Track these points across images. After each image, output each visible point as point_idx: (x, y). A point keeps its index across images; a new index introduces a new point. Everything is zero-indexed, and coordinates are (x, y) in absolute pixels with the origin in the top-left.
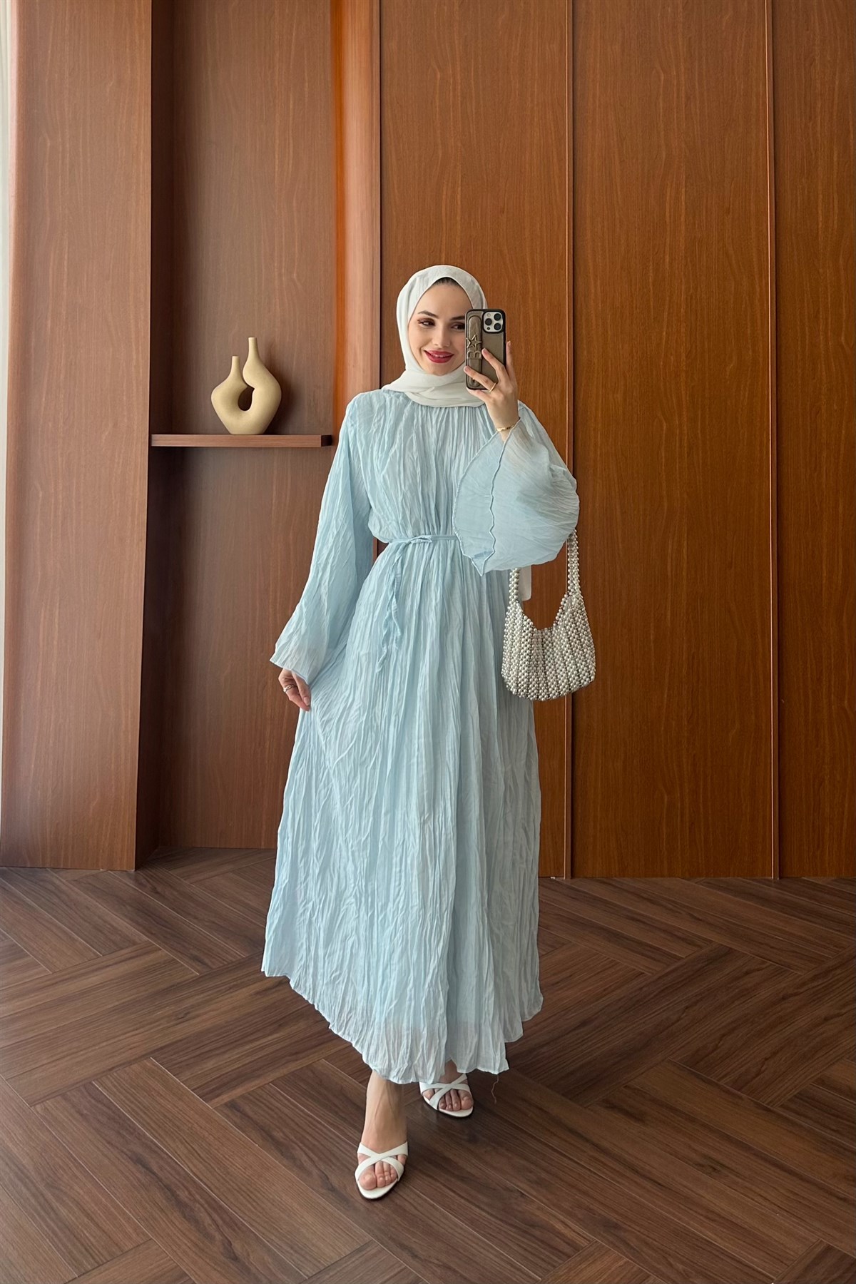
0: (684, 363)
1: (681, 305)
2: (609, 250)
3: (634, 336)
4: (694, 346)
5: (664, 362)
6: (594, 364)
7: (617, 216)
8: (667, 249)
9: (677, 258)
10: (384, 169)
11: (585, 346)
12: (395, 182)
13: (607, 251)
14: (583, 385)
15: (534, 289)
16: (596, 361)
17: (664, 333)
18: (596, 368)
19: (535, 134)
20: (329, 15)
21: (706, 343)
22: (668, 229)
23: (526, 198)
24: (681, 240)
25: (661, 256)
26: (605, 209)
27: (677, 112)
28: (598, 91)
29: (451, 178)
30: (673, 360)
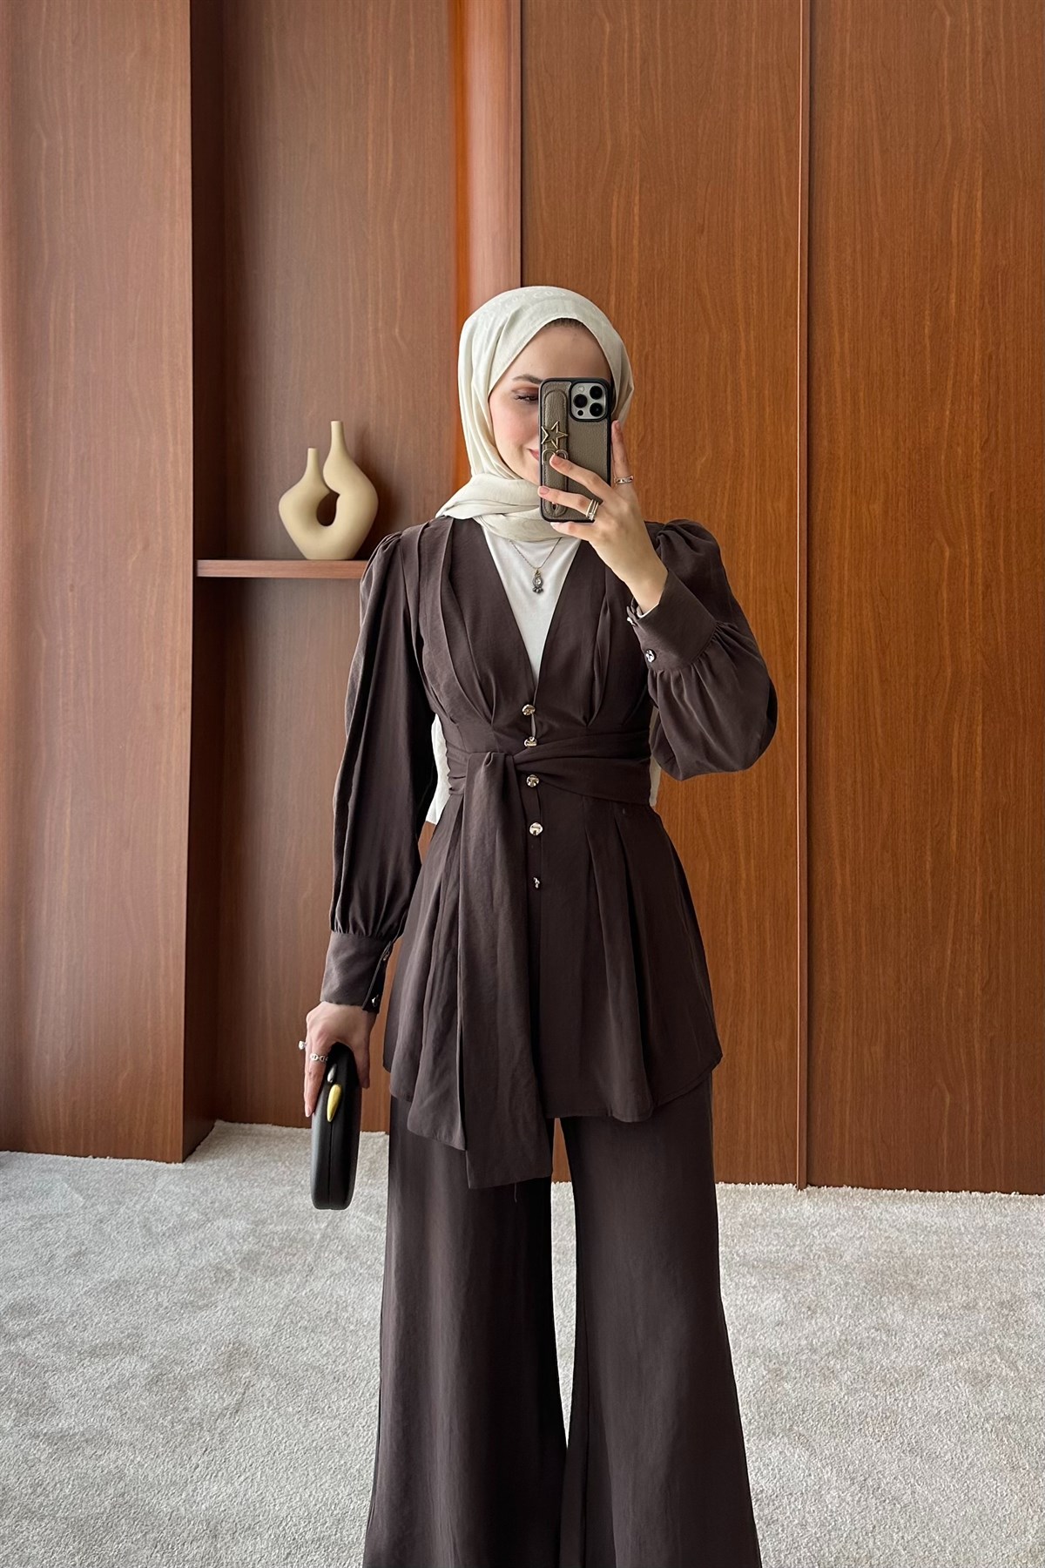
0: (978, 458)
1: (973, 369)
2: (863, 288)
3: (901, 417)
4: (993, 433)
5: (946, 456)
6: (839, 458)
7: (876, 234)
8: (954, 283)
9: (968, 297)
11: (825, 433)
12: (543, 190)
13: (860, 288)
14: (822, 489)
15: (747, 347)
16: (842, 454)
17: (948, 413)
18: (841, 465)
19: (752, 112)
21: (1013, 428)
22: (955, 254)
23: (736, 209)
24: (975, 270)
25: (944, 294)
26: (858, 224)
27: (971, 75)
28: (848, 45)
29: (624, 182)
30: (961, 452)
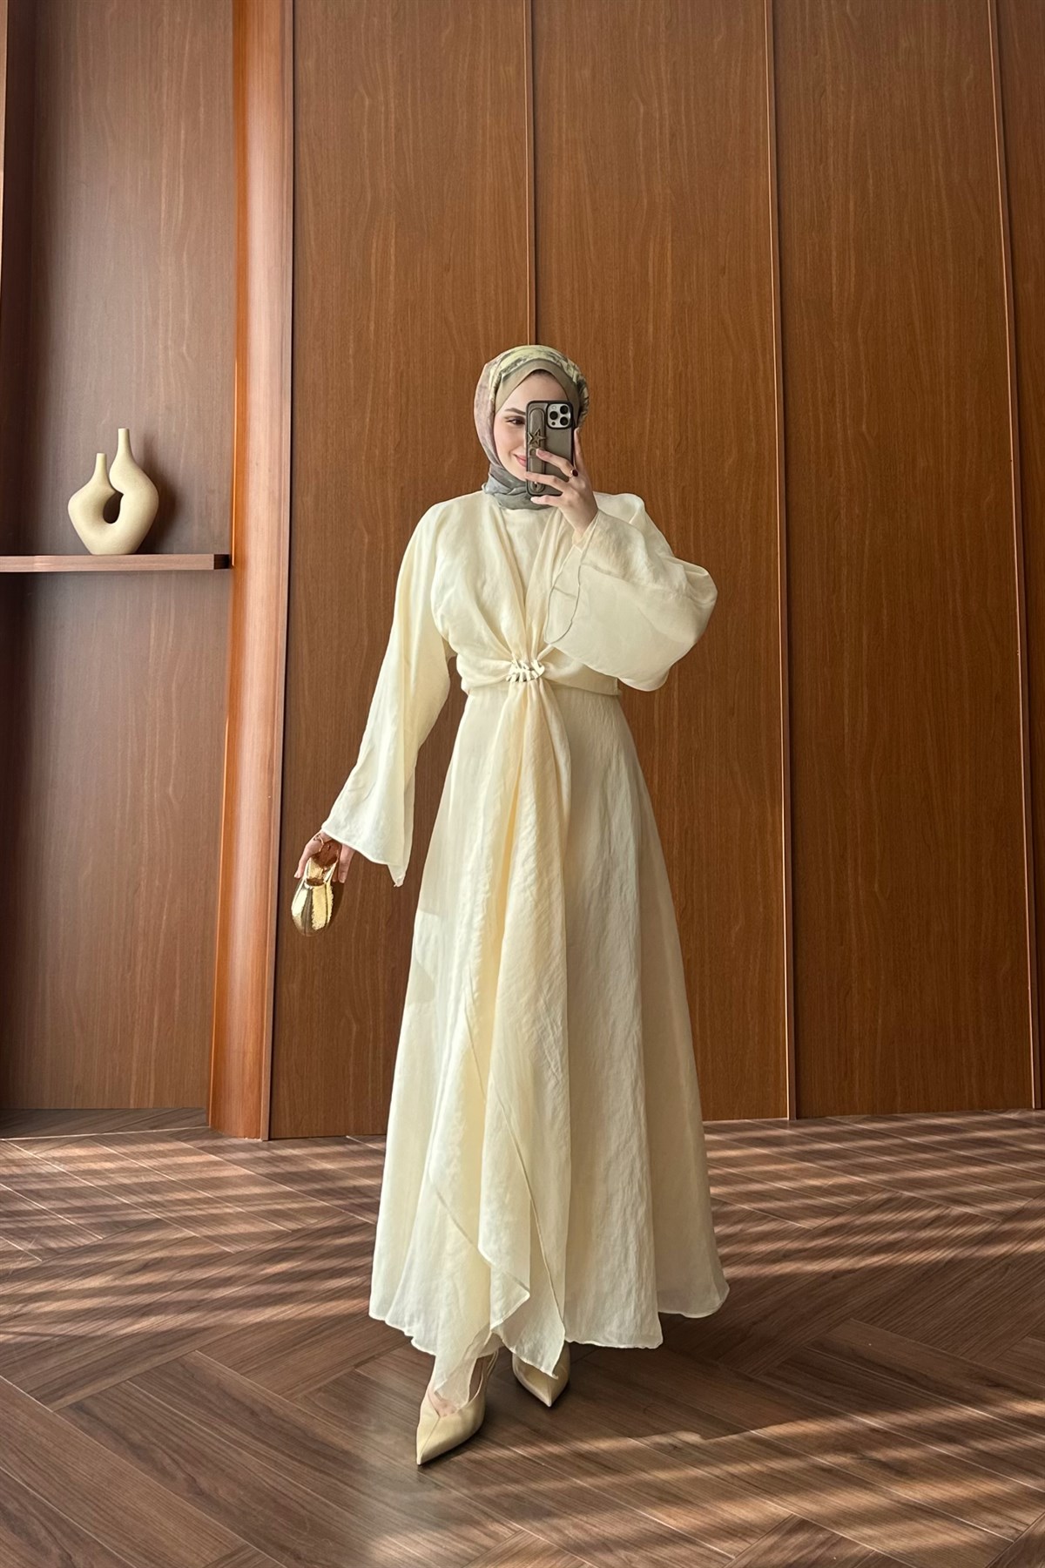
0: (673, 458)
1: (668, 385)
3: (611, 425)
4: (684, 438)
5: (647, 457)
7: (590, 276)
8: (651, 315)
9: (662, 328)
10: (298, 215)
17: (648, 421)
19: (488, 174)
20: (231, 24)
21: (699, 433)
22: (652, 293)
23: (477, 253)
24: (667, 305)
25: (644, 325)
26: (575, 267)
27: (660, 152)
28: (564, 124)
29: (382, 228)
30: (658, 452)
